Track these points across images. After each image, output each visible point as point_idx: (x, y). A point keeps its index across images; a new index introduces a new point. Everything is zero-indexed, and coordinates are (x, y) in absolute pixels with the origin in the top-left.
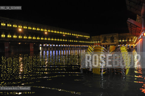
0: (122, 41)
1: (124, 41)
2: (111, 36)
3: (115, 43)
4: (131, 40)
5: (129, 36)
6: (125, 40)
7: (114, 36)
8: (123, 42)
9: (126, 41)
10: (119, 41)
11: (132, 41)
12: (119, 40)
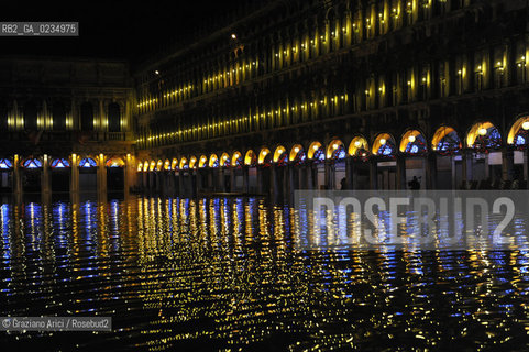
5: (95, 84)
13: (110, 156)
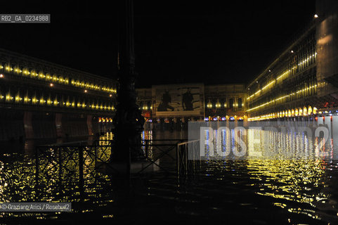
0: (214, 107)
1: (220, 106)
2: (185, 91)
3: (196, 112)
4: (237, 105)
5: (234, 92)
6: (222, 103)
7: (193, 91)
8: (218, 109)
9: (225, 105)
10: (206, 107)
11: (240, 106)
12: (206, 105)
13: (239, 116)
